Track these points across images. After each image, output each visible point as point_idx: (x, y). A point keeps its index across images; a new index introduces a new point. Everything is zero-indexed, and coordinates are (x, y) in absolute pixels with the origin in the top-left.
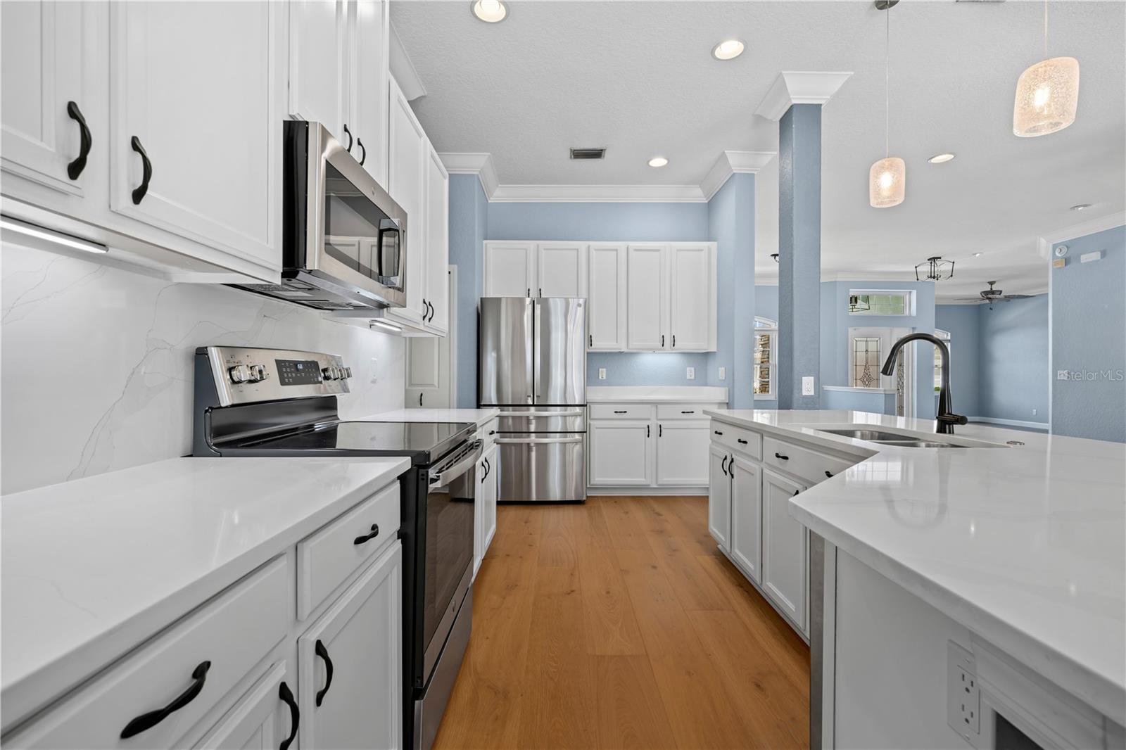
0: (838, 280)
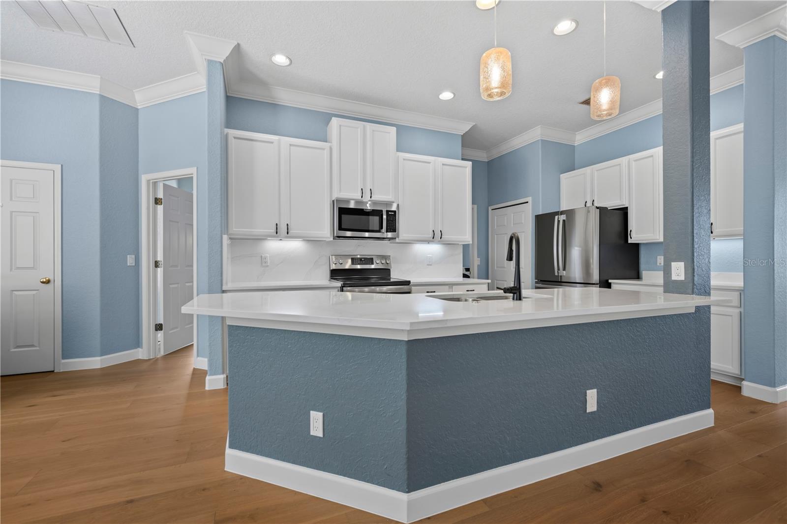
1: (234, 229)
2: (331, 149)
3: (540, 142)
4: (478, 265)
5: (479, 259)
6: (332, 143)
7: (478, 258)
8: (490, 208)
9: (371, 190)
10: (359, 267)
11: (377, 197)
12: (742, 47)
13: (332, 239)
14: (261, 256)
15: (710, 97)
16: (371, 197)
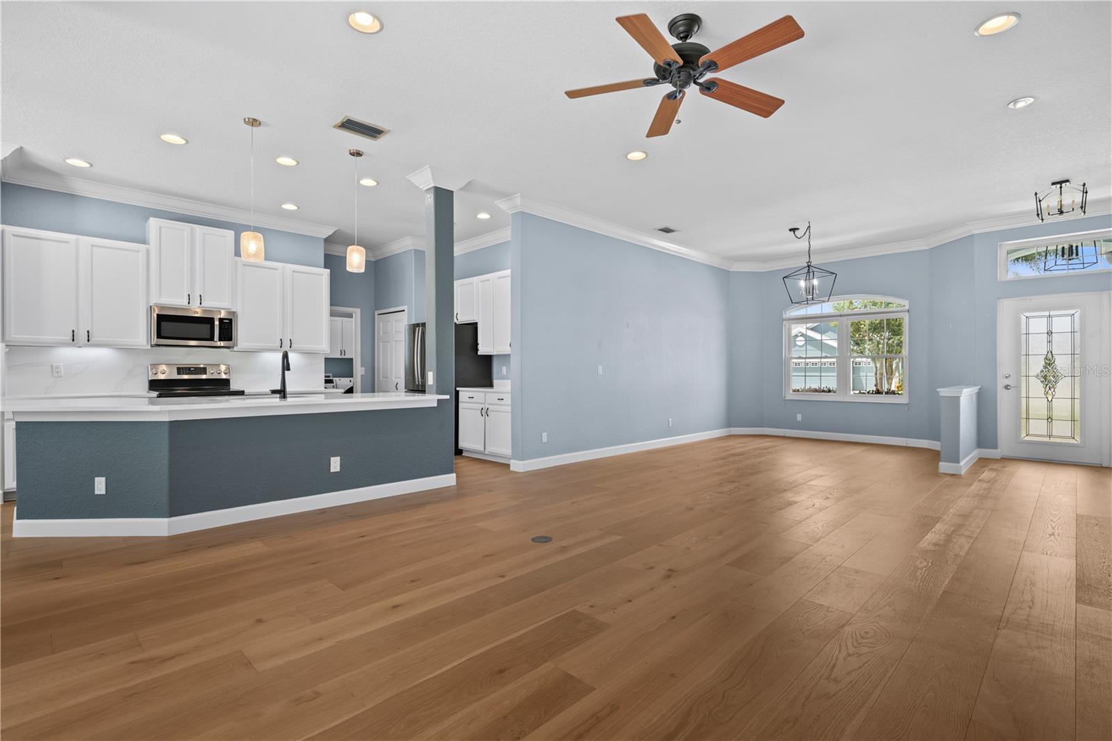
0: (975, 232)
1: (14, 336)
2: (148, 251)
3: (413, 251)
4: (362, 375)
5: (364, 368)
6: (149, 244)
7: (362, 366)
8: (377, 313)
9: (200, 296)
10: (186, 377)
11: (208, 304)
12: (510, 213)
13: (149, 347)
14: (52, 366)
15: (455, 259)
16: (201, 304)
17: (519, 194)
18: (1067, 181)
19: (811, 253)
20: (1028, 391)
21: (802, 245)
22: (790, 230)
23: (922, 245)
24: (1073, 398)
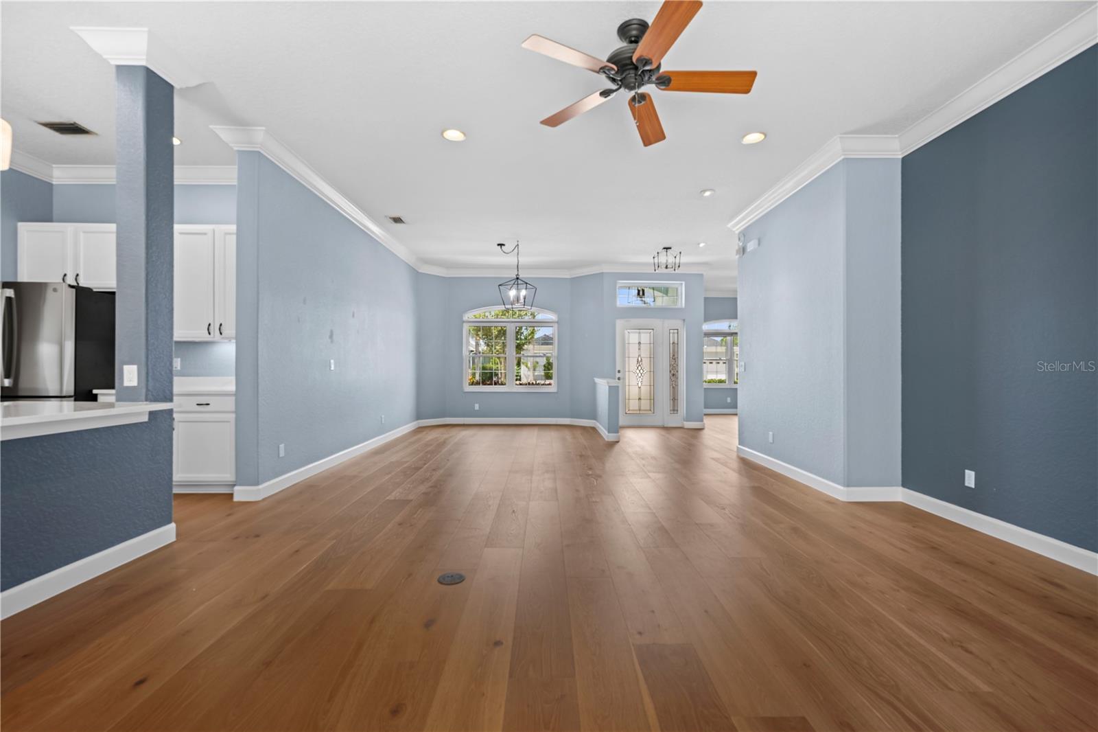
0: (604, 271)
12: (236, 149)
17: (264, 128)
18: (670, 248)
19: (519, 267)
20: (629, 382)
21: (511, 260)
22: (498, 245)
23: (566, 275)
24: (650, 386)
